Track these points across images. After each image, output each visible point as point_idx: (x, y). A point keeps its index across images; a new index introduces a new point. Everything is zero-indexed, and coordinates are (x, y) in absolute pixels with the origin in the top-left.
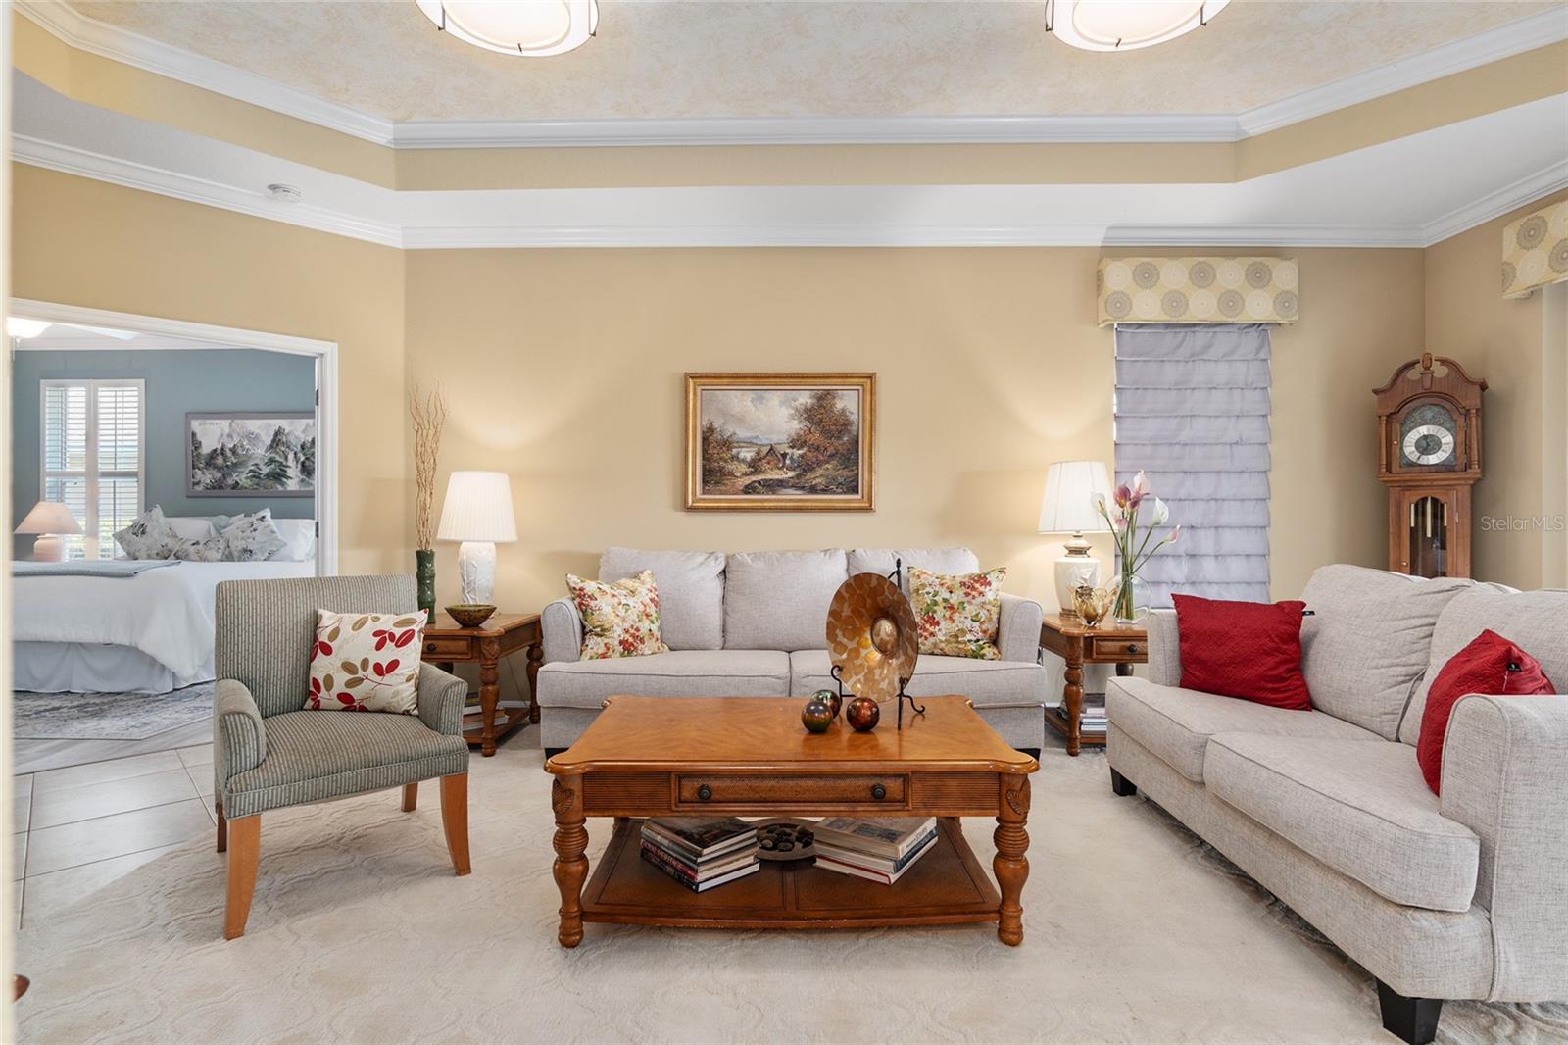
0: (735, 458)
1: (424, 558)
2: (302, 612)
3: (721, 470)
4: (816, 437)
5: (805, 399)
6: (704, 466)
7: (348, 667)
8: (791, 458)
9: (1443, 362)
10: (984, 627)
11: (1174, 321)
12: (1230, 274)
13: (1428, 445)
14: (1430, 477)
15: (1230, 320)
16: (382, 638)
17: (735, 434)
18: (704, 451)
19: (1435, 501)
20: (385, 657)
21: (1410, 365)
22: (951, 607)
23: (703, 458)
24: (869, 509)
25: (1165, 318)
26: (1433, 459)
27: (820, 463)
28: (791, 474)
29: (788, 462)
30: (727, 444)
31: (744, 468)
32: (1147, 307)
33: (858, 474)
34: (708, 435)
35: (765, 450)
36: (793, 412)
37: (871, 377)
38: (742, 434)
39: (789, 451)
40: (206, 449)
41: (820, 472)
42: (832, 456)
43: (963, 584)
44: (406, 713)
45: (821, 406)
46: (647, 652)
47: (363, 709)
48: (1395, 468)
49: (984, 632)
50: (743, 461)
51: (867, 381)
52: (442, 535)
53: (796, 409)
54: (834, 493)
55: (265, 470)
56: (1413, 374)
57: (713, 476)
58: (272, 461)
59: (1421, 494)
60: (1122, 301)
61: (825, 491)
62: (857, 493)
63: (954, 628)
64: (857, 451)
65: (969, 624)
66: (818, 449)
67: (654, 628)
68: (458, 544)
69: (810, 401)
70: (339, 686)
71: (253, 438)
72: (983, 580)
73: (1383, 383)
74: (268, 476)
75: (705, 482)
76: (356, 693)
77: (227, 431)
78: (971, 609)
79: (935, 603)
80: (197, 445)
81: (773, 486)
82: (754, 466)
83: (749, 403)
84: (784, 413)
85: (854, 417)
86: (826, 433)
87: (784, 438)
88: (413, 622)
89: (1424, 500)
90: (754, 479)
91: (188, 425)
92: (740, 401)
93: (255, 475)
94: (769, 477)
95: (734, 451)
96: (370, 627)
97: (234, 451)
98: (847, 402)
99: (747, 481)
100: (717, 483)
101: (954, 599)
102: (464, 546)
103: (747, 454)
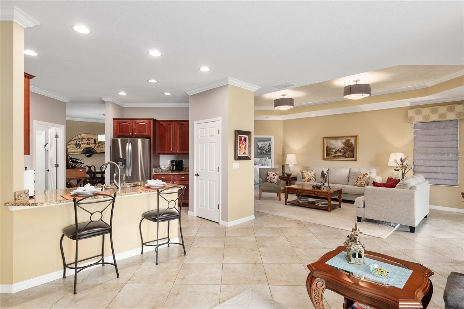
0: (332, 151)
1: (283, 166)
2: (267, 172)
3: (329, 153)
4: (346, 147)
5: (344, 141)
6: (327, 153)
7: (270, 178)
8: (342, 151)
10: (366, 182)
11: (426, 121)
12: (442, 110)
15: (442, 120)
16: (274, 175)
17: (332, 147)
18: (327, 150)
20: (274, 177)
22: (361, 178)
23: (327, 151)
24: (356, 161)
25: (424, 121)
27: (347, 152)
28: (342, 154)
29: (341, 152)
30: (331, 149)
31: (333, 153)
32: (419, 119)
33: (354, 154)
34: (327, 147)
35: (337, 150)
36: (342, 143)
37: (356, 136)
38: (333, 147)
39: (341, 150)
40: (259, 147)
41: (347, 154)
42: (349, 151)
43: (363, 175)
44: (276, 183)
45: (347, 142)
46: (312, 182)
47: (272, 182)
49: (366, 183)
50: (333, 152)
51: (356, 137)
52: (286, 163)
53: (343, 142)
54: (350, 157)
55: (268, 150)
57: (328, 154)
58: (269, 149)
60: (412, 119)
61: (348, 157)
62: (354, 157)
63: (361, 182)
64: (354, 150)
65: (363, 181)
66: (347, 150)
67: (314, 178)
68: (288, 165)
69: (345, 141)
70: (269, 180)
71: (266, 145)
72: (367, 174)
74: (268, 151)
75: (327, 155)
76: (271, 180)
77: (262, 144)
78: (364, 179)
79: (359, 178)
80: (258, 146)
81: (339, 156)
82: (335, 153)
83: (334, 142)
84: (341, 143)
85: (353, 144)
86: (348, 147)
87: (341, 148)
88: (276, 173)
90: (335, 155)
91: (257, 143)
92: (333, 141)
93: (266, 151)
94: (338, 155)
95: (332, 150)
96: (273, 174)
97: (263, 147)
98: (352, 141)
99: (334, 155)
100: (329, 156)
101: (361, 177)
102: (289, 165)
103: (334, 151)
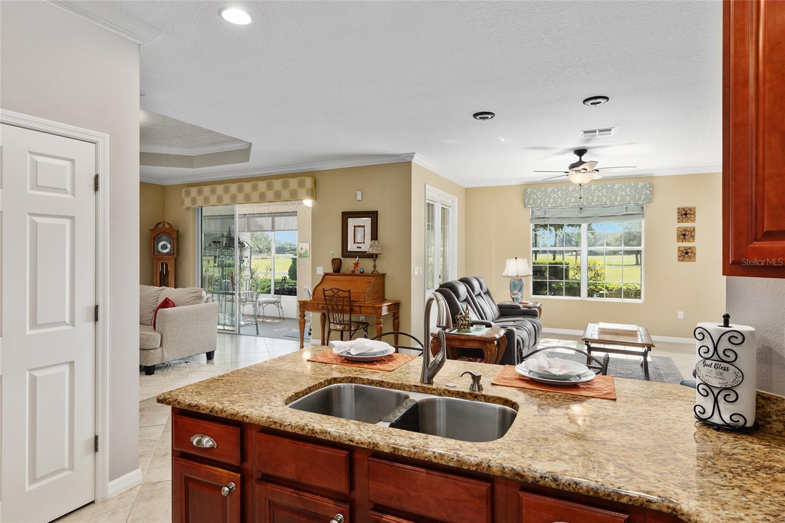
9: (168, 223)
13: (164, 247)
14: (165, 256)
19: (166, 264)
21: (160, 223)
26: (165, 251)
48: (156, 253)
56: (161, 226)
59: (163, 261)
73: (152, 228)
89: (163, 263)
